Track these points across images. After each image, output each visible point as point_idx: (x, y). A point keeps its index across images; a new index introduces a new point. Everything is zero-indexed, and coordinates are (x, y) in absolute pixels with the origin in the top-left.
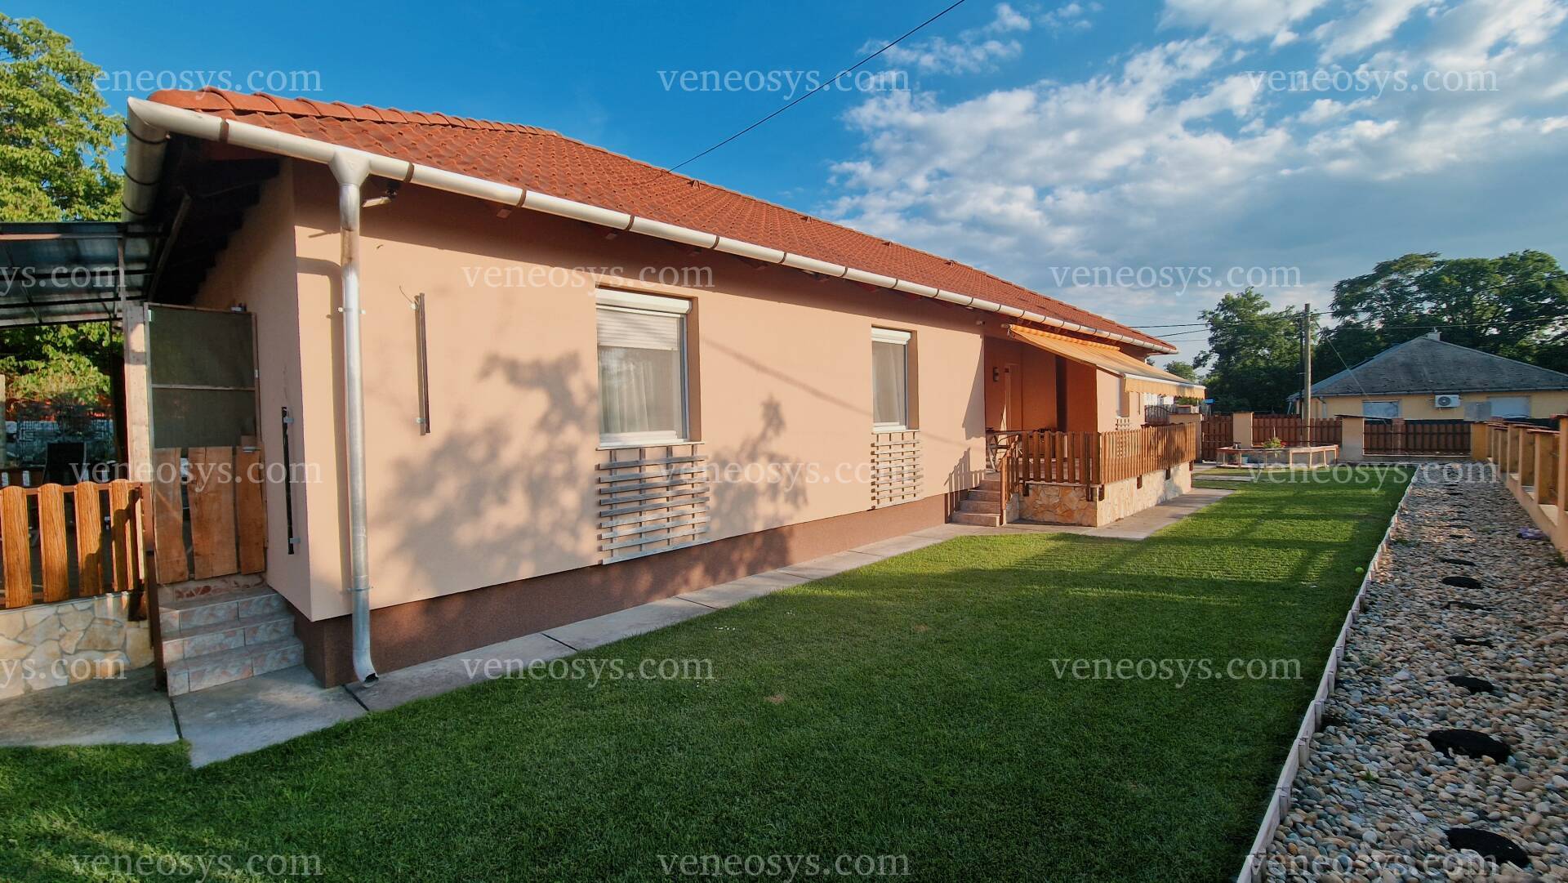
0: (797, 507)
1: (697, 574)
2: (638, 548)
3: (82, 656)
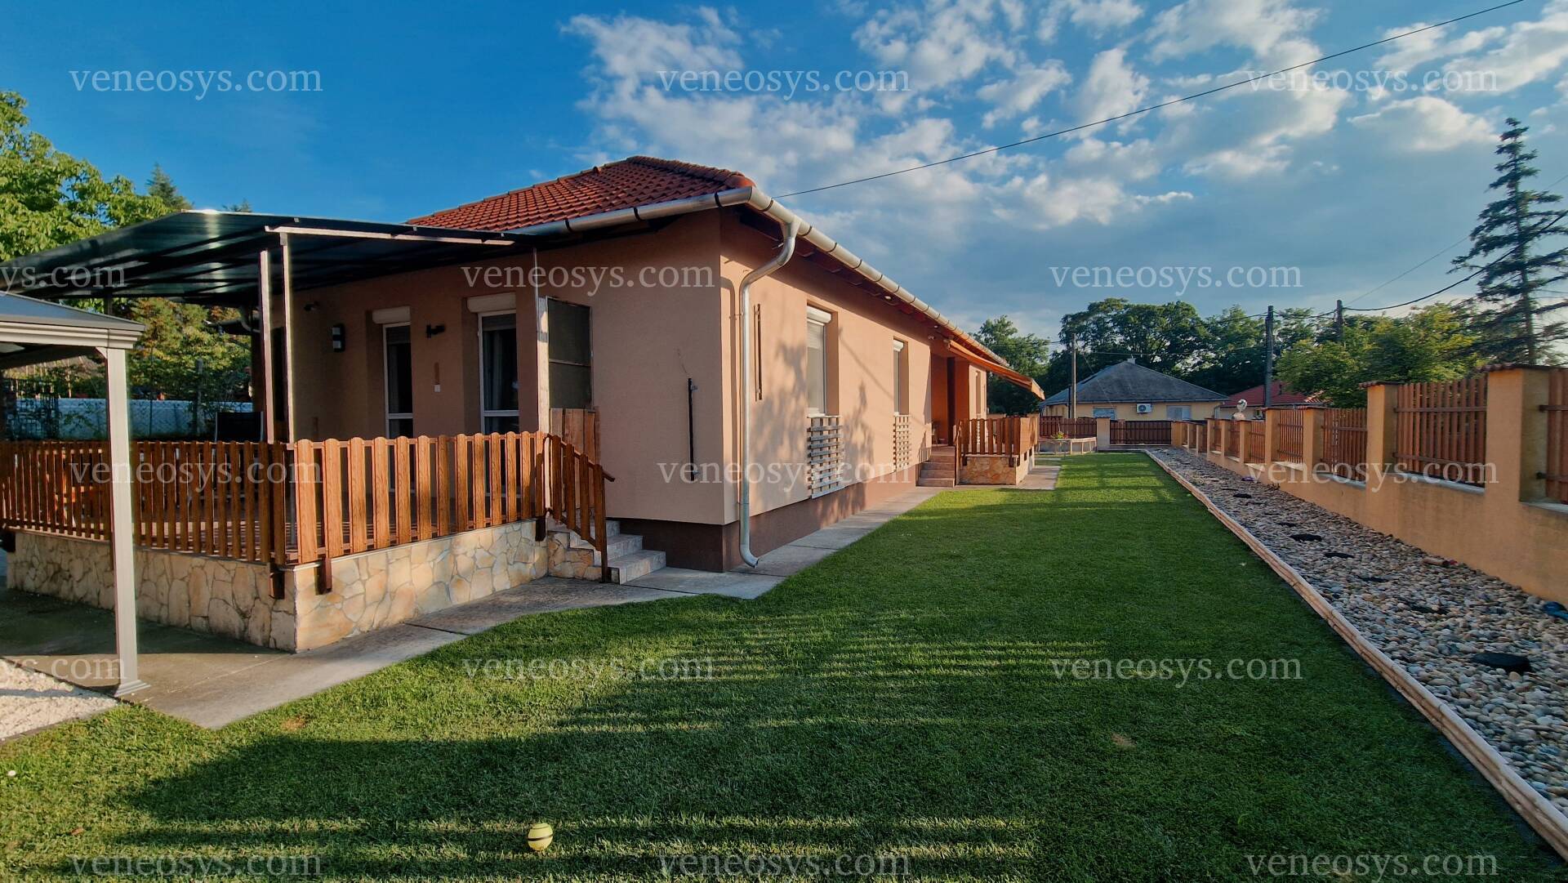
2: (820, 489)
3: (516, 566)
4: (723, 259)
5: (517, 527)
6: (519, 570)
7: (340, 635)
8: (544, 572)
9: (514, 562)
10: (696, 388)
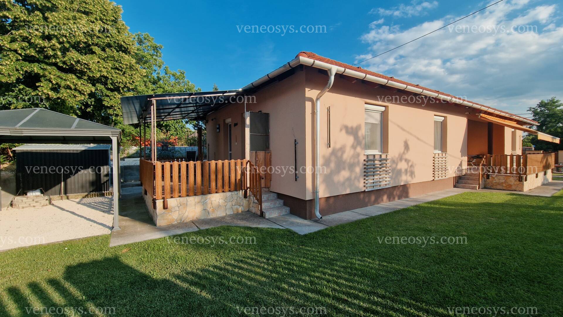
0: (412, 178)
1: (385, 198)
2: (373, 187)
3: (236, 206)
4: (307, 89)
5: (236, 193)
6: (237, 208)
7: (170, 222)
8: (247, 209)
9: (235, 205)
10: (298, 143)
